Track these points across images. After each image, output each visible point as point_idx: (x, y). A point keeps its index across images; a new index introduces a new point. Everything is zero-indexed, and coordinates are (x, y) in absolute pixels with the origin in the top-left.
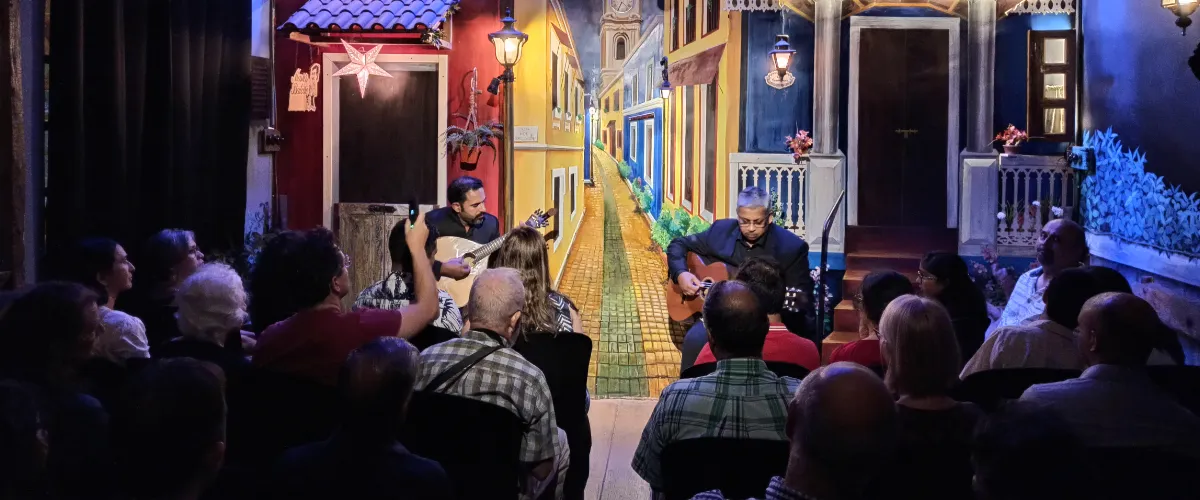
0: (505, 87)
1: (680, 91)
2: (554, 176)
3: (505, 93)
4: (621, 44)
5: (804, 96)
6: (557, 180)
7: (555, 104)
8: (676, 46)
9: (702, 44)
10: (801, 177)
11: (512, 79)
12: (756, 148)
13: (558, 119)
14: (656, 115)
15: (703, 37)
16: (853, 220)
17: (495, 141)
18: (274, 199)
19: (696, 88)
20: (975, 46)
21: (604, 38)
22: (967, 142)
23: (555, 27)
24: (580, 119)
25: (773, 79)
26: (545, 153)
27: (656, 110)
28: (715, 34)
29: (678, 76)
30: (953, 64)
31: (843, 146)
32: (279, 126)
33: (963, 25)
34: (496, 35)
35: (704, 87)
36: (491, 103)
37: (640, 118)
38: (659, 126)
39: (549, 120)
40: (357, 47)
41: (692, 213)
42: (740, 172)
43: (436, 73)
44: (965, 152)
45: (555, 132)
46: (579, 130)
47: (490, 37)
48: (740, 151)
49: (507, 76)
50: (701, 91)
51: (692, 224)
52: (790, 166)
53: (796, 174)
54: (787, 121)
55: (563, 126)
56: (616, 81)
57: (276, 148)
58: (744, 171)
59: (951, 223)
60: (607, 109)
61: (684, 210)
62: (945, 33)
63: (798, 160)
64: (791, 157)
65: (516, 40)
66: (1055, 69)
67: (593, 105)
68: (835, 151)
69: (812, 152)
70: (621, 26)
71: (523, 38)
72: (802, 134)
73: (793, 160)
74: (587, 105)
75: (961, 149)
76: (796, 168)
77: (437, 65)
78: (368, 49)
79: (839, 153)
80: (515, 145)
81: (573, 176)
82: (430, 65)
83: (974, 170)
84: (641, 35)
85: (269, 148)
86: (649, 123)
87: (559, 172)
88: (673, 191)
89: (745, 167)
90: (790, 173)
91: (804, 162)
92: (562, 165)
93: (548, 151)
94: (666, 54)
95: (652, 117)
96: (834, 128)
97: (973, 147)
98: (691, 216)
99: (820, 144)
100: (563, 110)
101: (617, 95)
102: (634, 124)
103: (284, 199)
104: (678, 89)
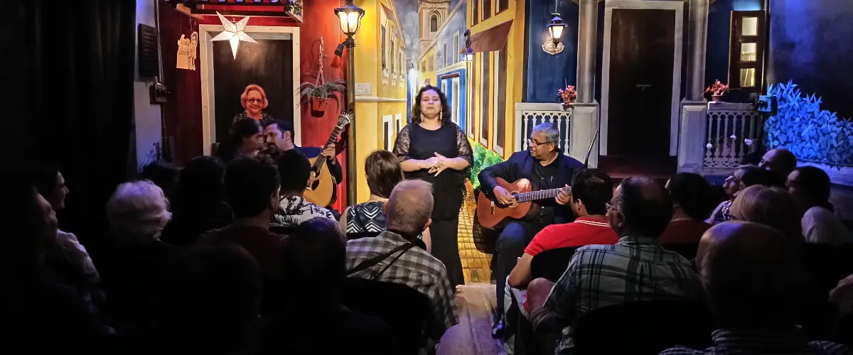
0: (348, 51)
1: (479, 56)
2: (384, 121)
3: (347, 56)
4: (434, 19)
5: (570, 60)
6: (386, 124)
7: (384, 66)
8: (476, 22)
9: (496, 20)
10: (567, 120)
11: (353, 45)
12: (534, 99)
13: (386, 78)
14: (461, 74)
15: (496, 14)
16: (604, 152)
17: (338, 95)
18: (163, 140)
19: (491, 53)
20: (693, 23)
21: (421, 15)
22: (686, 92)
23: (383, 6)
24: (403, 77)
25: (548, 46)
26: (376, 104)
27: (460, 70)
28: (505, 12)
29: (477, 45)
30: (678, 36)
31: (598, 97)
32: (165, 83)
33: (686, 6)
34: (341, 10)
35: (497, 53)
36: (334, 65)
37: (449, 77)
38: (463, 83)
39: (379, 78)
40: (229, 19)
41: (487, 148)
42: (523, 117)
43: (291, 41)
44: (684, 101)
45: (384, 88)
46: (403, 86)
47: (336, 12)
48: (523, 101)
49: (349, 43)
50: (495, 56)
51: (487, 156)
52: (560, 112)
53: (563, 118)
54: (558, 78)
55: (390, 83)
56: (431, 48)
57: (164, 100)
58: (526, 116)
59: (673, 153)
60: (424, 69)
61: (482, 146)
62: (672, 13)
63: (565, 107)
64: (560, 106)
65: (356, 14)
66: (750, 39)
67: (413, 66)
68: (592, 101)
69: (575, 102)
70: (434, 5)
71: (361, 12)
72: (570, 88)
73: (562, 108)
74: (409, 67)
75: (681, 99)
76: (564, 114)
77: (291, 35)
78: (238, 19)
79: (595, 102)
80: (356, 98)
81: (398, 121)
82: (286, 34)
83: (691, 113)
84: (449, 13)
85: (159, 100)
86: (456, 80)
87: (387, 118)
88: (473, 132)
89: (526, 114)
90: (559, 117)
91: (570, 109)
92: (390, 113)
93: (379, 102)
94: (468, 27)
95: (458, 76)
96: (592, 84)
97: (690, 98)
98: (487, 151)
99: (581, 96)
100: (390, 71)
101: (431, 58)
102: (444, 82)
103: (171, 139)
104: (478, 54)
